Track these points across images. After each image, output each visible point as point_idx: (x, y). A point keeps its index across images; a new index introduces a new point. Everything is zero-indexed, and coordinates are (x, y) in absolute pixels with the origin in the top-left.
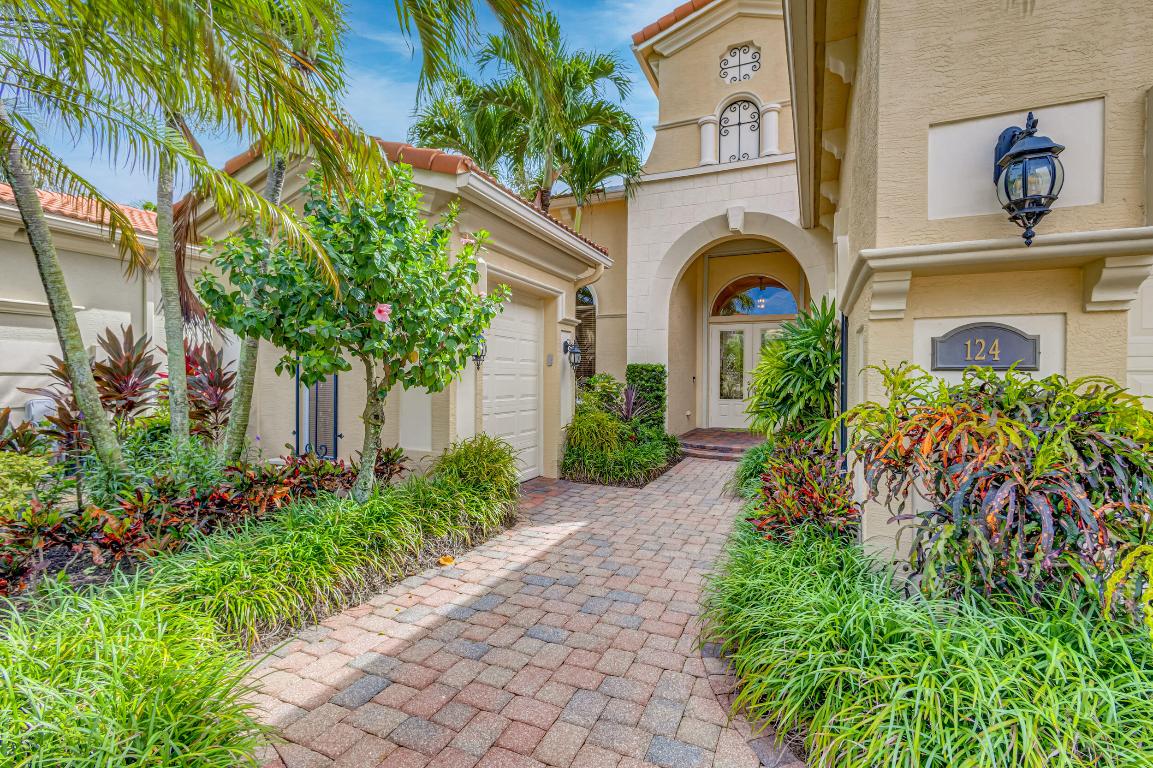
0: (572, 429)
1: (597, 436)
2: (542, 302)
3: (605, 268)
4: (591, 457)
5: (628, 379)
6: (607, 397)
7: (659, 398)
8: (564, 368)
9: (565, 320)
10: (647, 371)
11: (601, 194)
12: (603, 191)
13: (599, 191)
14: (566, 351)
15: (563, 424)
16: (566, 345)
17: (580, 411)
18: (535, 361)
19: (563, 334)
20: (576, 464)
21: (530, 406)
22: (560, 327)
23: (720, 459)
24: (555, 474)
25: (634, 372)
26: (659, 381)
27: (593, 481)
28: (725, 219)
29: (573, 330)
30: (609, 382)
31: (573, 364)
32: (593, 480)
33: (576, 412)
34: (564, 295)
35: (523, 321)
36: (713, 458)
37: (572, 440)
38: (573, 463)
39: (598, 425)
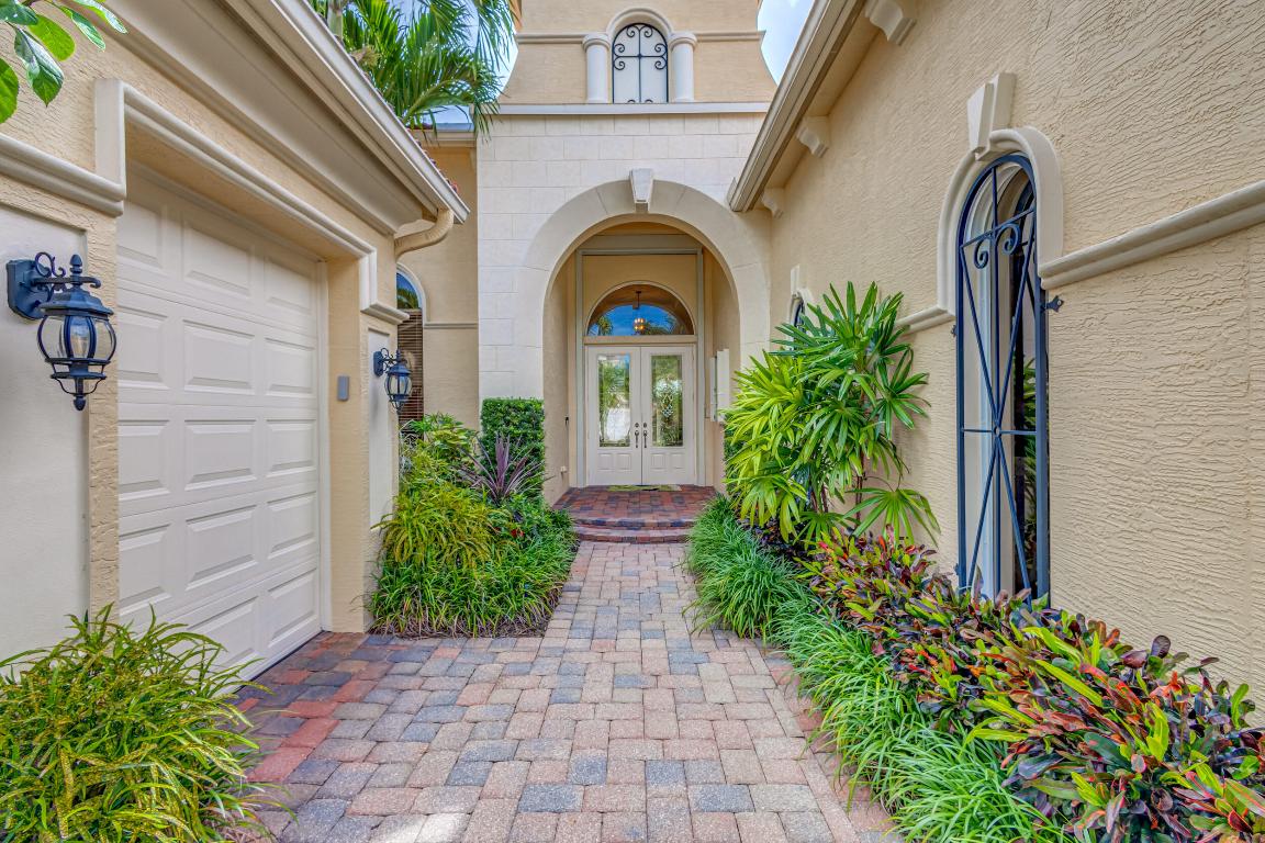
0: (395, 527)
1: (447, 537)
2: (323, 265)
3: (456, 222)
4: (438, 583)
5: (484, 424)
6: (451, 453)
7: (536, 452)
8: (375, 407)
9: (375, 307)
10: (517, 409)
11: (430, 134)
12: (433, 127)
13: (425, 127)
14: (378, 372)
15: (375, 518)
16: (379, 360)
17: (409, 487)
18: (308, 390)
19: (372, 336)
20: (408, 601)
21: (300, 488)
22: (365, 322)
23: (631, 541)
24: (358, 623)
25: (495, 412)
26: (537, 426)
27: (445, 631)
28: (626, 187)
29: (393, 331)
30: (451, 429)
31: (396, 397)
32: (444, 629)
33: (401, 491)
34: (374, 255)
35: (273, 300)
36: (622, 540)
37: (397, 551)
38: (400, 597)
39: (449, 515)
